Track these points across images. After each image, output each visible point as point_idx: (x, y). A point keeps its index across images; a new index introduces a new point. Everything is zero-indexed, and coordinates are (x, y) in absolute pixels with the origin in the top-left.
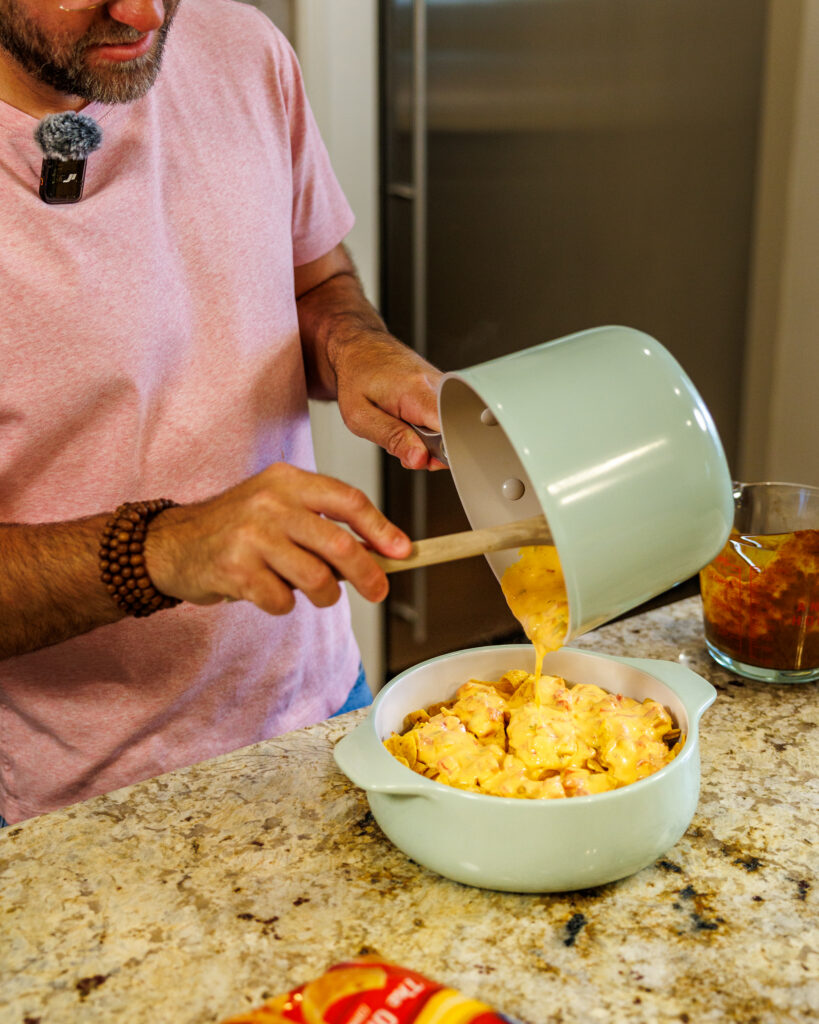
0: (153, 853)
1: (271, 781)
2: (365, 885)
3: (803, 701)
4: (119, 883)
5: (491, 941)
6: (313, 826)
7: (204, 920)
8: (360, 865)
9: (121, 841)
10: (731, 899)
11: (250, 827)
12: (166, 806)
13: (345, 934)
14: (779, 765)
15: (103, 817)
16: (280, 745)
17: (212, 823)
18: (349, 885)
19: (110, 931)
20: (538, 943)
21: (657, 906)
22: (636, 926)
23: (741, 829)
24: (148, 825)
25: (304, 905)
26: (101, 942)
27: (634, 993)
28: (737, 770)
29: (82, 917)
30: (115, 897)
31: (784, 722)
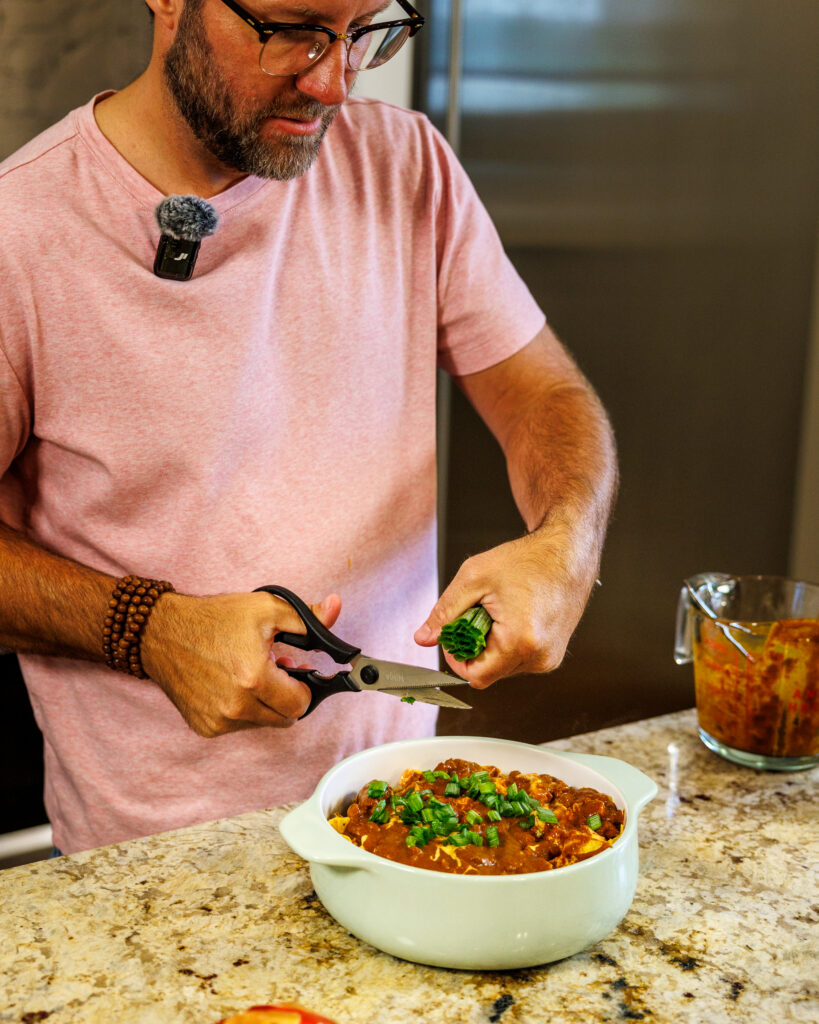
0: (106, 909)
1: (226, 855)
2: (304, 953)
3: (769, 818)
4: (72, 933)
5: (418, 1012)
6: (261, 897)
7: (147, 971)
8: (302, 935)
9: (78, 897)
10: (662, 994)
11: (201, 893)
12: (124, 869)
13: (278, 995)
14: (733, 876)
15: (63, 875)
16: (239, 823)
17: (164, 888)
18: (289, 952)
19: (58, 974)
20: (463, 1017)
21: (587, 994)
22: (563, 1010)
23: (683, 932)
24: (104, 885)
25: (243, 966)
26: (49, 983)
28: (690, 877)
29: (33, 960)
30: (66, 946)
31: (746, 837)
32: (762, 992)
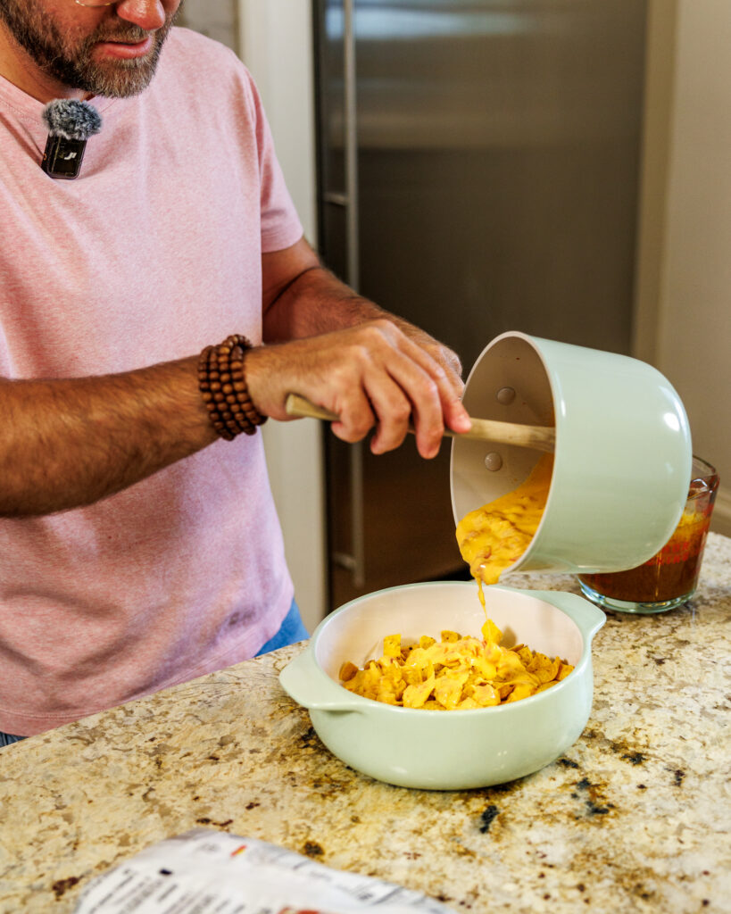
0: (121, 769)
1: (225, 705)
2: (308, 789)
3: (678, 622)
4: (91, 797)
5: (418, 832)
6: (263, 741)
7: (167, 825)
8: (304, 773)
9: (92, 761)
10: (620, 788)
11: (207, 743)
12: (132, 729)
13: (291, 832)
14: (659, 676)
15: (75, 741)
16: (233, 673)
17: (172, 742)
18: (295, 790)
19: (82, 838)
20: (457, 832)
21: (558, 797)
22: (541, 814)
23: (627, 730)
24: (116, 747)
25: (255, 808)
26: (75, 849)
27: (540, 869)
28: (624, 681)
29: (57, 828)
30: (87, 809)
31: (663, 641)
32: (700, 776)
